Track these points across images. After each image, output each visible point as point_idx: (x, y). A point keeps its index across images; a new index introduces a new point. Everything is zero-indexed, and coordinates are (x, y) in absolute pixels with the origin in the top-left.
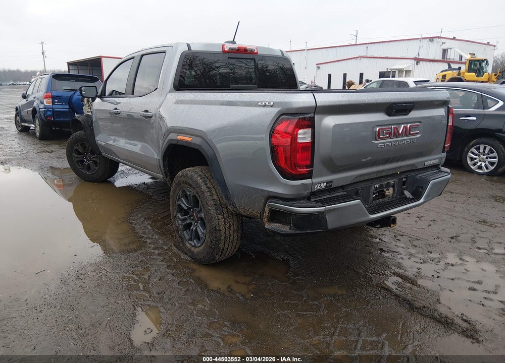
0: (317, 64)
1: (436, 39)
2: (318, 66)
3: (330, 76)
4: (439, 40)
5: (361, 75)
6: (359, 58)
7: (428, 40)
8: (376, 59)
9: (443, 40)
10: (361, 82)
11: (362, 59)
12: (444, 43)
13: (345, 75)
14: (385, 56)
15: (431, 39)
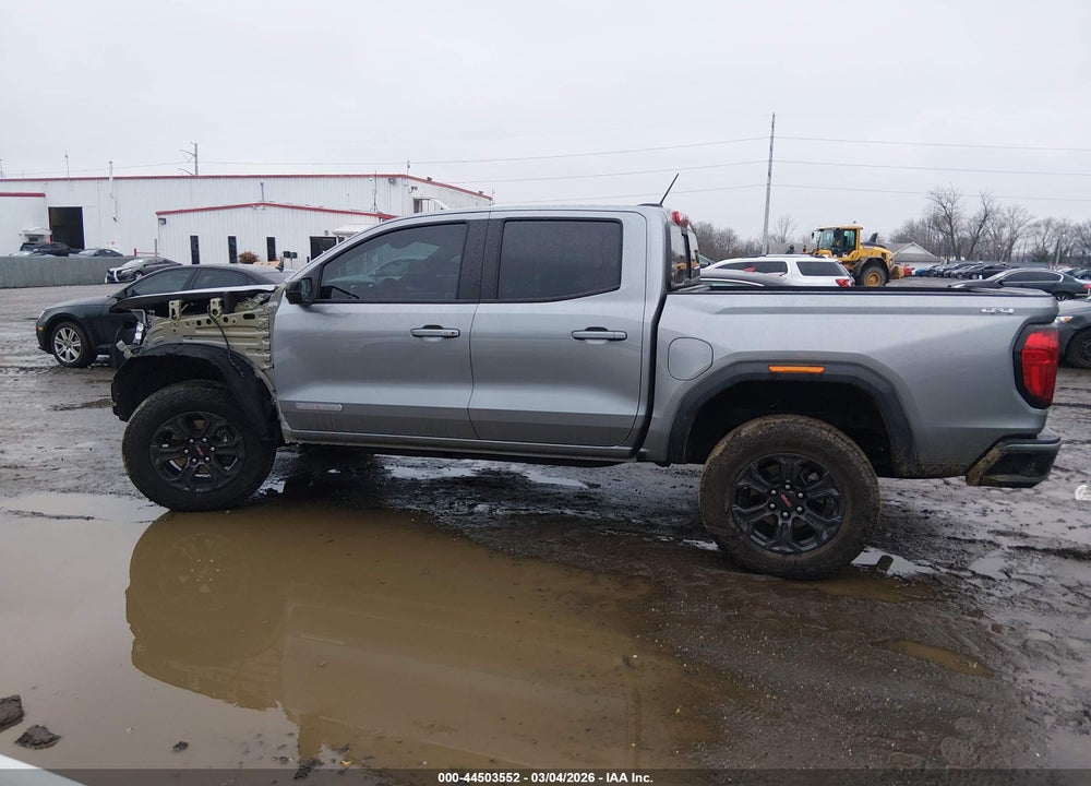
0: (158, 214)
1: (399, 180)
2: (162, 217)
3: (194, 240)
4: (405, 181)
5: (271, 242)
6: (262, 207)
7: (386, 180)
8: (299, 211)
9: (414, 183)
10: (272, 257)
11: (268, 208)
12: (416, 188)
13: (232, 240)
14: (317, 206)
15: (392, 179)
